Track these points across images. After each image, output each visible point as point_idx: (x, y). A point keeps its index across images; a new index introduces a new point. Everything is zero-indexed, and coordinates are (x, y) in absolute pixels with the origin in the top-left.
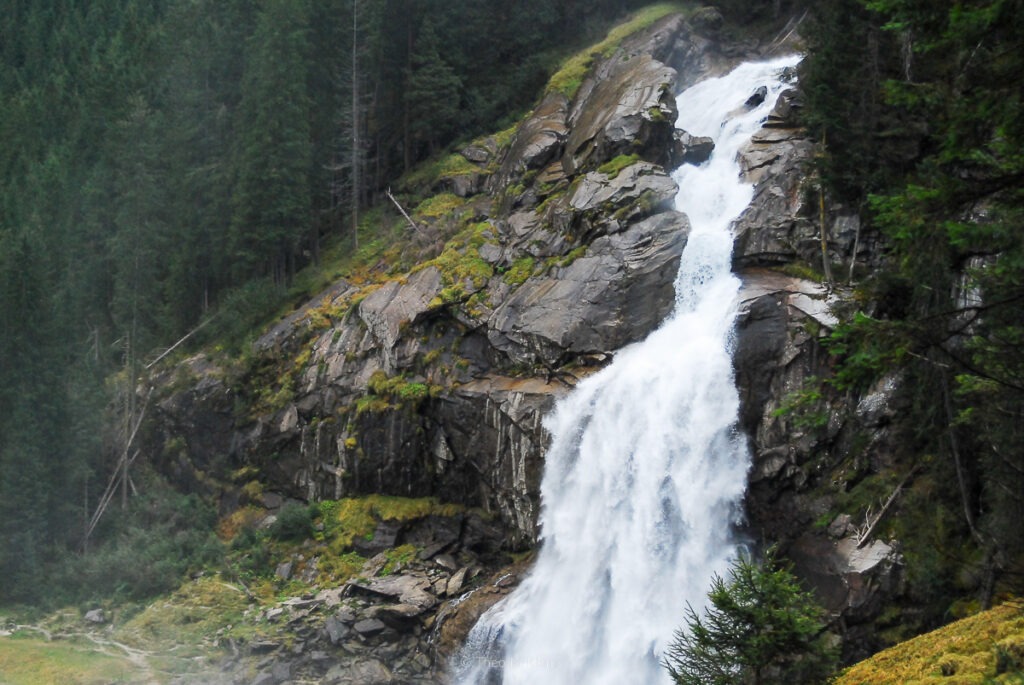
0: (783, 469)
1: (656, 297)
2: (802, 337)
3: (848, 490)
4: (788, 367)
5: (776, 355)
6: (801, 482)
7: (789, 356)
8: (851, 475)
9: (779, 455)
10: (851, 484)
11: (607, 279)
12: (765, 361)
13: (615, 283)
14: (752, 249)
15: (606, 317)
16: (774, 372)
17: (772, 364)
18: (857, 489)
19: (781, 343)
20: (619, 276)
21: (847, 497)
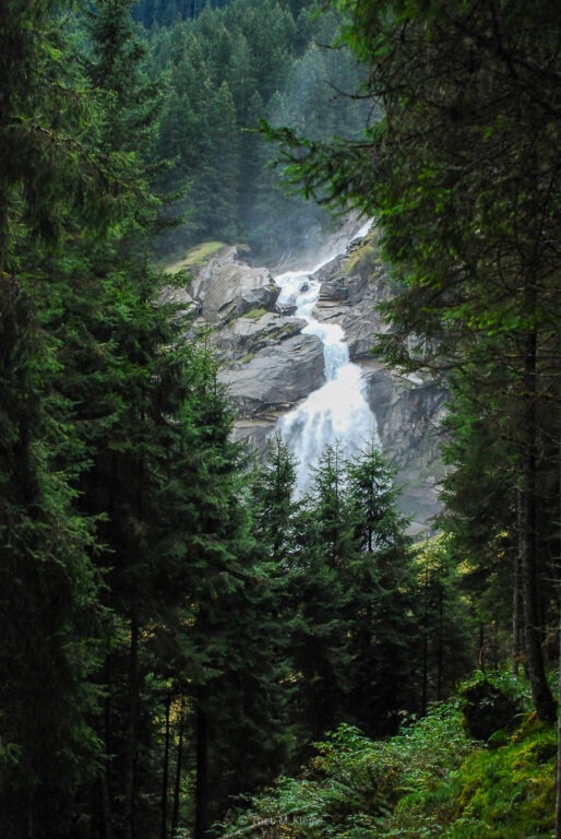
0: (395, 458)
1: (312, 374)
2: (401, 390)
3: (427, 467)
4: (394, 405)
5: (387, 399)
6: (403, 463)
7: (394, 400)
8: (430, 459)
9: (393, 450)
10: (429, 463)
11: (281, 367)
12: (382, 403)
13: (288, 367)
14: (360, 350)
15: (285, 385)
16: (387, 408)
17: (386, 404)
18: (433, 466)
19: (390, 393)
20: (290, 364)
21: (428, 470)
